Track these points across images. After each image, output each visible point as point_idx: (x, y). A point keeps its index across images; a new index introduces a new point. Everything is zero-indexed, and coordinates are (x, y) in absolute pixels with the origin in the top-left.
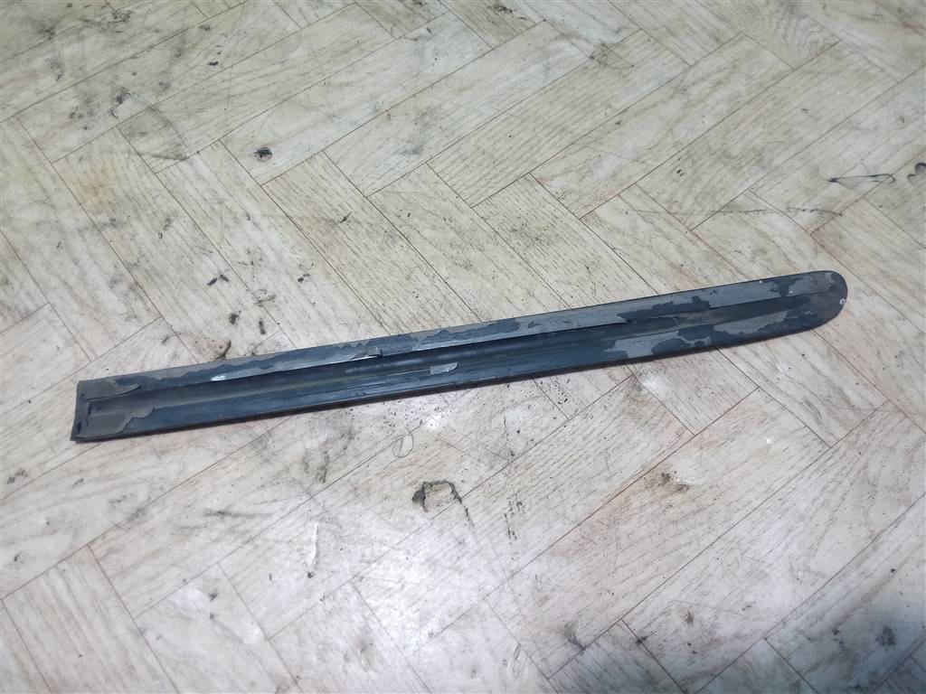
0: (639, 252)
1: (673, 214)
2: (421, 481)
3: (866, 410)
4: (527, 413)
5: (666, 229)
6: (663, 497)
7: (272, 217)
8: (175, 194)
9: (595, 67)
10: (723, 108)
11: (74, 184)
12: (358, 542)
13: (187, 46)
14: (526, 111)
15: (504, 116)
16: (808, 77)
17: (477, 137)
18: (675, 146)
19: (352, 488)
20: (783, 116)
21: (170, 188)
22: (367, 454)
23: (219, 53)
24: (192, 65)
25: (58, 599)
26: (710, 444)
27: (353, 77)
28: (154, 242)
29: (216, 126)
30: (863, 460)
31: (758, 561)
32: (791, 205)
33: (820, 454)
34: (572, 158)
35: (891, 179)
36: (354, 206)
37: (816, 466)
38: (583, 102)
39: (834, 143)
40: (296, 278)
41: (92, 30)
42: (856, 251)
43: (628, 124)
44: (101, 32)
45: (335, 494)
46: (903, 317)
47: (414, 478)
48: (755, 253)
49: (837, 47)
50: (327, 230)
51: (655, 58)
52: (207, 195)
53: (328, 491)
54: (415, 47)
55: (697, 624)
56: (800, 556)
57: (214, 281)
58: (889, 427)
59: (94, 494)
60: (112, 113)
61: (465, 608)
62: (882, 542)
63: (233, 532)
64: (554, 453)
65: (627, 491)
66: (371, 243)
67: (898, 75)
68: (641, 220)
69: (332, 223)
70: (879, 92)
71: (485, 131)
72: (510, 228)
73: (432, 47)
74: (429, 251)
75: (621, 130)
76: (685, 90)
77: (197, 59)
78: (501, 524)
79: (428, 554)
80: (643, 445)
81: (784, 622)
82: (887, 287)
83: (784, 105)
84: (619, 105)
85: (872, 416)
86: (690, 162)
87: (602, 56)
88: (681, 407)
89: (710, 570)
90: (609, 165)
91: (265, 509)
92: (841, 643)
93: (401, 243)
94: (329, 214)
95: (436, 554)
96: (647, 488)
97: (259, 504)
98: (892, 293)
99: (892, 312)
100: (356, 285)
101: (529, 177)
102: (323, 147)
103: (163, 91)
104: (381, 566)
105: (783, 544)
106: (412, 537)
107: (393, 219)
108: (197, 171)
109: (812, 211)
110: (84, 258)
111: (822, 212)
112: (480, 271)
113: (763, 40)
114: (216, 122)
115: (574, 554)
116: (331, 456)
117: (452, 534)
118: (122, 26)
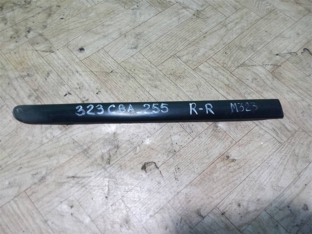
0: (214, 80)
1: (225, 68)
2: (144, 162)
3: (293, 131)
4: (179, 137)
5: (223, 72)
6: (227, 164)
7: (86, 71)
8: (51, 65)
9: (195, 18)
10: (239, 31)
11: (13, 62)
12: (123, 185)
13: (52, 13)
14: (173, 33)
15: (165, 35)
16: (266, 21)
17: (156, 43)
18: (224, 44)
19: (119, 166)
20: (259, 34)
21: (49, 63)
22: (125, 154)
23: (64, 15)
24: (54, 19)
25: (14, 211)
26: (242, 145)
27: (112, 23)
28: (43, 82)
29: (64, 40)
30: (293, 148)
31: (261, 184)
32: (264, 63)
33: (279, 147)
34: (189, 49)
35: (296, 54)
36: (115, 67)
37: (278, 150)
38: (192, 30)
39: (276, 42)
40: (96, 93)
41: (17, 7)
42: (286, 78)
43: (208, 37)
44: (20, 8)
45: (113, 168)
46: (303, 100)
47: (141, 161)
48: (253, 80)
49: (275, 10)
50: (106, 76)
51: (215, 15)
52: (62, 65)
53: (111, 167)
54: (133, 12)
55: (242, 207)
56: (275, 182)
57: (66, 95)
58: (301, 136)
59: (26, 172)
60: (26, 36)
61: (162, 206)
62: (301, 176)
63: (78, 183)
64: (189, 150)
65: (215, 162)
66: (122, 79)
67: (296, 20)
68: (214, 69)
69: (107, 73)
70: (290, 25)
71: (159, 40)
72: (170, 74)
73: (139, 12)
74: (142, 82)
75: (205, 39)
76: (226, 26)
77: (56, 17)
78: (172, 176)
79: (148, 188)
80: (219, 146)
81: (271, 204)
82: (297, 90)
83: (259, 30)
84: (204, 31)
85: (295, 133)
86: (229, 50)
87: (197, 14)
88: (231, 133)
89: (245, 188)
90: (202, 51)
91: (89, 175)
92: (291, 210)
93: (132, 79)
94: (106, 70)
95: (151, 188)
96: (222, 161)
97: (86, 173)
98: (299, 92)
99: (299, 98)
100: (117, 95)
101: (175, 56)
102: (103, 47)
103: (45, 28)
104: (132, 193)
105: (269, 178)
106: (142, 182)
107: (129, 71)
108: (58, 56)
109: (271, 65)
110: (18, 88)
111: (274, 65)
112: (160, 89)
113: (251, 8)
114: (64, 39)
115: (199, 185)
116: (111, 155)
117: (156, 180)
118: (28, 6)
